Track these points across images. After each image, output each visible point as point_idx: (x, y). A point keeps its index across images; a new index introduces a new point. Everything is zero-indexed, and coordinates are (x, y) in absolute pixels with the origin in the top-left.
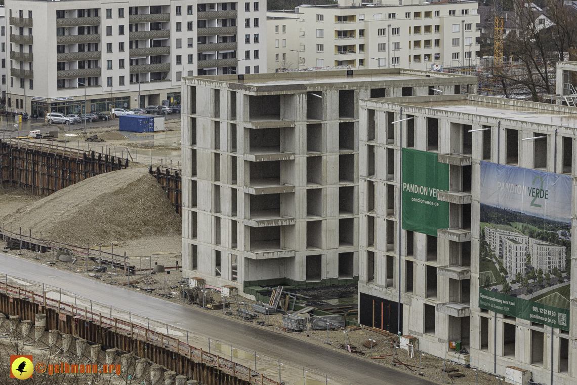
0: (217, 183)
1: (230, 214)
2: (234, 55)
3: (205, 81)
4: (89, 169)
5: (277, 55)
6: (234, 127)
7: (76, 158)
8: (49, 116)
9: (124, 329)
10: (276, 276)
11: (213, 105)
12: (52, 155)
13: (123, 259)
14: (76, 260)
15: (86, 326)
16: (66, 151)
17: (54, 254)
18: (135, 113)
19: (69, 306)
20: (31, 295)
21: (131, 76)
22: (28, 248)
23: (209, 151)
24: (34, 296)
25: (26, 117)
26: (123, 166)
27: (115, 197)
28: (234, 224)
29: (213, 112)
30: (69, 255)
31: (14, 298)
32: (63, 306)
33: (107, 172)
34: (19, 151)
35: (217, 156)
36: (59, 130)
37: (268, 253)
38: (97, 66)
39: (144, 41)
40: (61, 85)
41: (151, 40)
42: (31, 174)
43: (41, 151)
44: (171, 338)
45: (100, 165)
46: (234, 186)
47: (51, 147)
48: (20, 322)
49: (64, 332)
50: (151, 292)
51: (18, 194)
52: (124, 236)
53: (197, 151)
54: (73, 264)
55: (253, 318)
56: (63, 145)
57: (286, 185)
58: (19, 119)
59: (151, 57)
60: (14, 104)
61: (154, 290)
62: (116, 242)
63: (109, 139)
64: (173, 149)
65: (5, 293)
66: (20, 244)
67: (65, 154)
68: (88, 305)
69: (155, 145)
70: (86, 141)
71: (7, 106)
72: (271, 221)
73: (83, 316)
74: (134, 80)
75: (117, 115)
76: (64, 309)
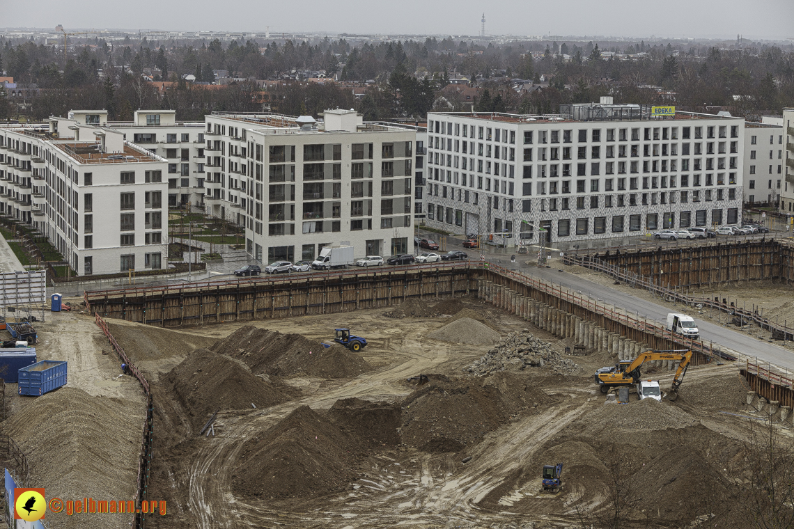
20: (791, 383)
31: (775, 385)
34: (789, 250)
48: (780, 407)
51: (786, 290)
60: (787, 207)
65: (768, 379)
66: (784, 335)
71: (780, 208)
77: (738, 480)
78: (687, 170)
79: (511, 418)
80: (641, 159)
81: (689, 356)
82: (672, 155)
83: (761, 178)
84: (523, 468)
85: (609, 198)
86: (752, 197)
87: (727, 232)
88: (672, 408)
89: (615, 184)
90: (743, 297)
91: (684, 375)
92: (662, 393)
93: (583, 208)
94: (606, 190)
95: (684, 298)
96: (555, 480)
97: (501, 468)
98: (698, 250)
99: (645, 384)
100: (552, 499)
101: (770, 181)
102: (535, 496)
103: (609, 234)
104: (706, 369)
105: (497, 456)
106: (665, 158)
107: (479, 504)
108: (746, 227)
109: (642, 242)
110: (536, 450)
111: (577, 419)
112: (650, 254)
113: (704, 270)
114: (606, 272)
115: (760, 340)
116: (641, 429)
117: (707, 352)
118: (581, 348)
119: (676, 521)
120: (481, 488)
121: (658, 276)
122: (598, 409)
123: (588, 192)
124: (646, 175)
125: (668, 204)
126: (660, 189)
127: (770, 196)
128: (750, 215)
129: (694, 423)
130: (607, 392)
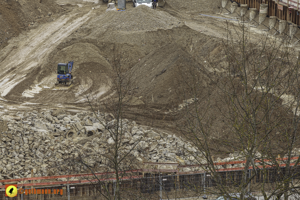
15: (297, 14)
48: (248, 9)
49: (281, 19)
73: (296, 7)
76: (281, 1)
77: (216, 69)
79: (30, 26)
84: (41, 66)
88: (161, 13)
96: (68, 75)
97: (23, 68)
100: (65, 91)
102: (52, 88)
105: (19, 57)
107: (7, 97)
110: (51, 51)
111: (84, 24)
116: (136, 31)
119: (167, 105)
120: (8, 83)
122: (101, 16)
129: (180, 25)
130: (108, 1)
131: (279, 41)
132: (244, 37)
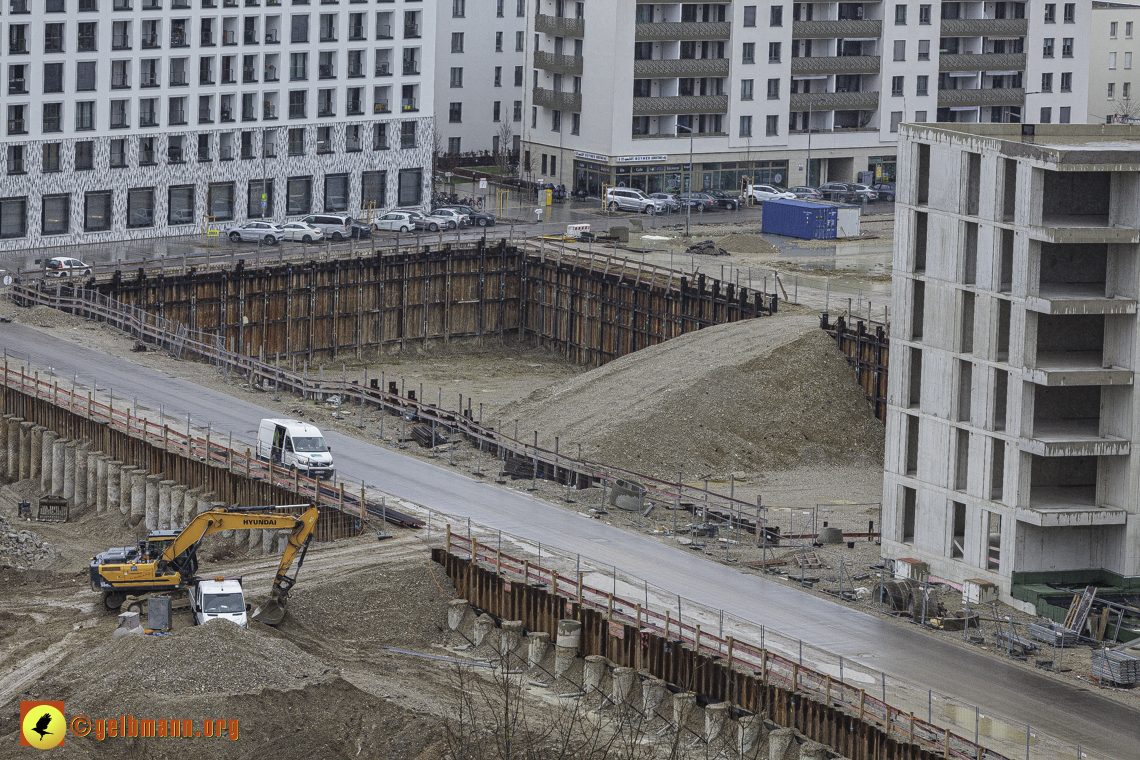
0: (966, 357)
1: (990, 424)
2: (1017, 81)
3: (951, 135)
4: (692, 314)
5: (1111, 86)
6: (1008, 237)
7: (664, 287)
8: (611, 194)
9: (748, 663)
10: (1084, 564)
11: (964, 187)
12: (613, 279)
13: (753, 511)
14: (653, 508)
15: (666, 650)
16: (643, 271)
17: (605, 492)
18: (798, 197)
19: (632, 606)
20: (550, 577)
21: (793, 116)
22: (551, 478)
23: (952, 287)
24: (558, 581)
25: (561, 194)
26: (766, 309)
27: (744, 376)
28: (999, 446)
29: (963, 202)
30: (637, 495)
31: (513, 584)
32: (618, 606)
33: (729, 321)
34: (543, 267)
35: (969, 298)
36: (630, 226)
37: (1068, 514)
38: (719, 91)
39: (825, 42)
40: (641, 127)
41: (839, 41)
42: (566, 317)
43: (591, 269)
44: (848, 687)
45: (716, 304)
46: (1002, 366)
47: (613, 261)
48: (525, 634)
49: (619, 663)
50: (811, 585)
51: (536, 360)
52: (760, 461)
53: (926, 285)
54: (646, 516)
55: (1027, 652)
56: (638, 257)
57: (1115, 368)
58: (545, 197)
59: (838, 77)
60: (537, 166)
61: (818, 580)
62: (742, 474)
63: (740, 251)
64: (875, 279)
65: (496, 570)
66: (533, 466)
67: (641, 278)
68: (672, 607)
69: (837, 268)
70: (688, 251)
71: (521, 168)
72: (1079, 446)
73: (662, 630)
74: (799, 126)
75: (759, 199)
76: (620, 612)
78: (304, 78)
80: (194, 52)
81: (310, 518)
82: (268, 42)
83: (477, 96)
85: (119, 145)
86: (455, 142)
87: (396, 225)
88: (272, 643)
89: (134, 113)
90: (437, 378)
91: (300, 564)
92: (249, 608)
93: (57, 169)
94: (113, 127)
95: (298, 381)
98: (330, 268)
99: (208, 588)
101: (497, 104)
103: (119, 230)
104: (351, 550)
106: (250, 50)
108: (442, 213)
109: (198, 251)
111: (49, 673)
112: (217, 279)
113: (346, 316)
114: (114, 323)
115: (477, 479)
116: (198, 694)
117: (354, 508)
118: (56, 504)
121: (236, 330)
122: (98, 649)
123: (69, 134)
124: (206, 90)
125: (259, 160)
126: (239, 125)
127: (496, 138)
128: (452, 184)
129: (326, 677)
130: (119, 608)
131: (609, 726)
132: (510, 715)
